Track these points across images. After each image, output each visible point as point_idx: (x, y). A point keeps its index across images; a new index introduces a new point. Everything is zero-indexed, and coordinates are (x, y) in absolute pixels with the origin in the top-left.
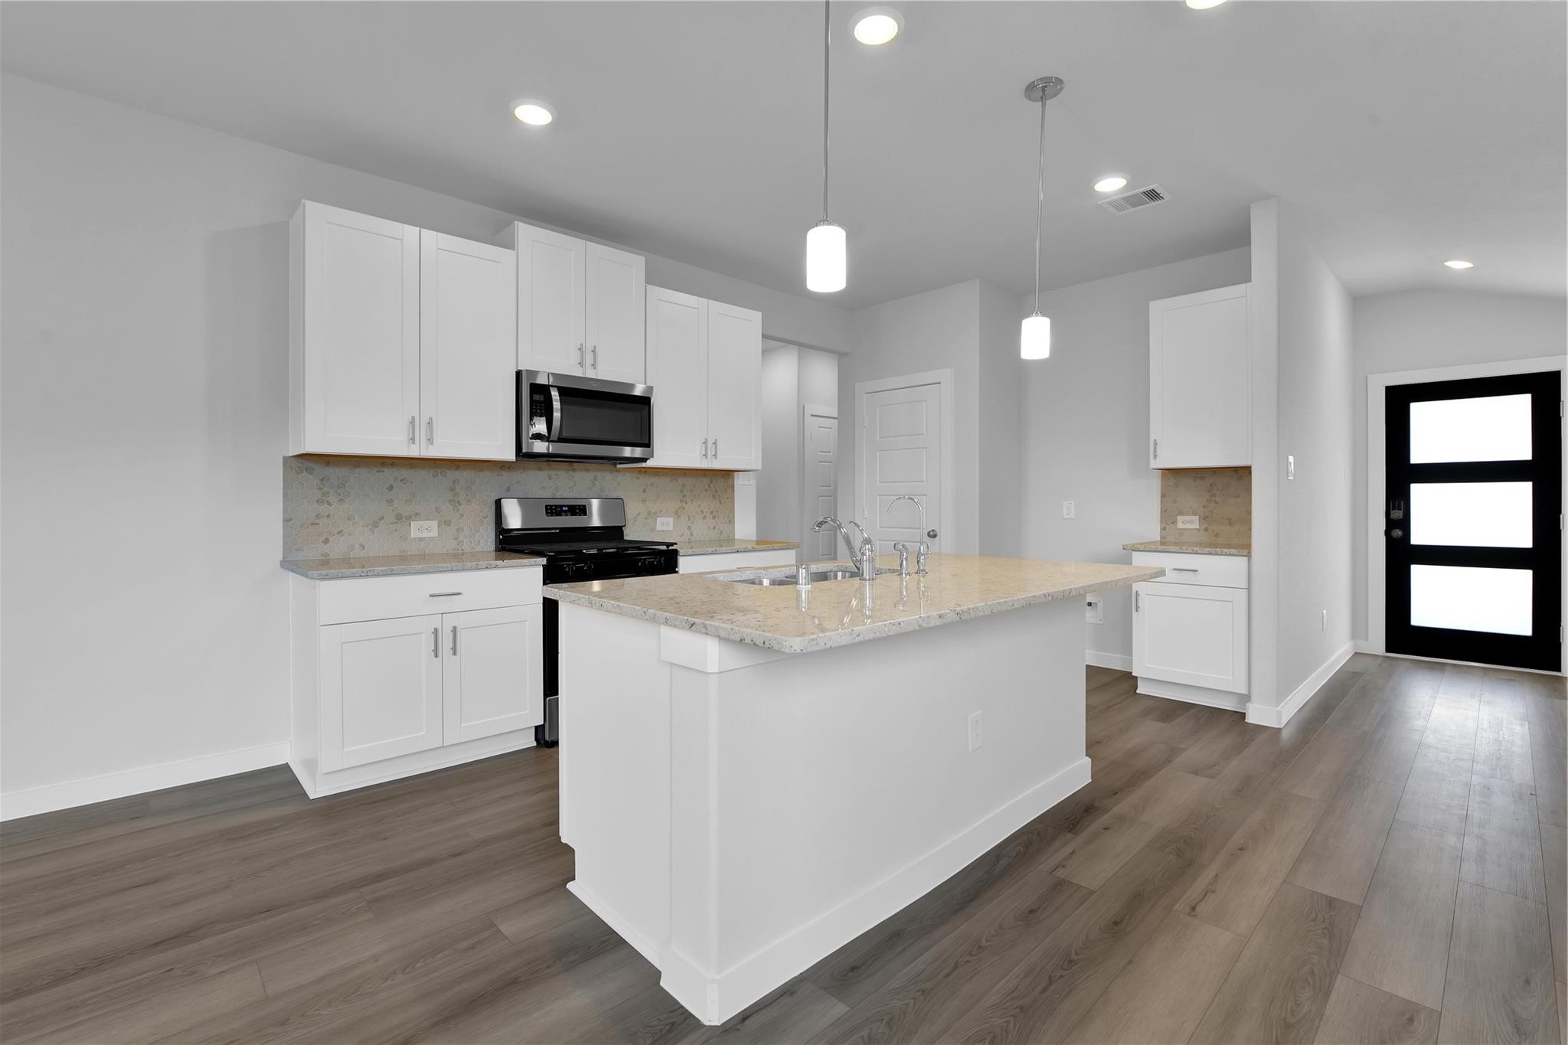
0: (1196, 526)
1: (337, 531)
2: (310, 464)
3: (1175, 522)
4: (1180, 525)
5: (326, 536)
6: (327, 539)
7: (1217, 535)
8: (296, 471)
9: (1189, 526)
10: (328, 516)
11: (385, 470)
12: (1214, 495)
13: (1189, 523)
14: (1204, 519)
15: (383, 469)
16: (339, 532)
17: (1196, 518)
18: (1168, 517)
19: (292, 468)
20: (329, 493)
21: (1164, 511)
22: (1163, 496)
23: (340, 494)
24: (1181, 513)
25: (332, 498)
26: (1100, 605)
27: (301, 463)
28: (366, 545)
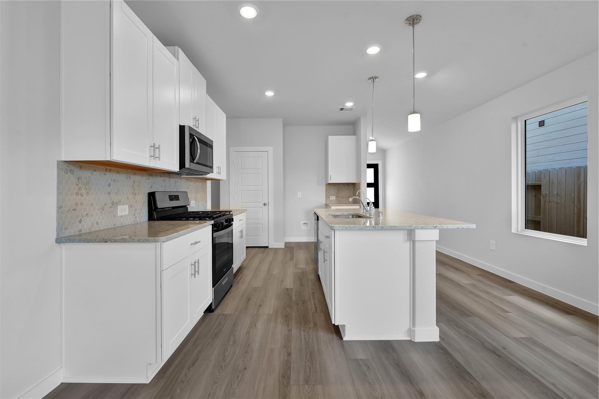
0: (335, 199)
1: (85, 214)
2: (72, 168)
3: (329, 198)
4: (331, 199)
5: (80, 218)
6: (81, 220)
7: (339, 201)
8: (65, 172)
9: (333, 199)
10: (81, 204)
11: (107, 173)
12: (339, 190)
13: (333, 198)
14: (336, 197)
15: (106, 173)
16: (87, 215)
17: (335, 197)
18: (327, 197)
19: (62, 169)
20: (81, 187)
21: (326, 195)
22: (326, 191)
23: (87, 189)
24: (331, 195)
25: (83, 191)
26: (309, 223)
27: (68, 166)
28: (99, 222)
